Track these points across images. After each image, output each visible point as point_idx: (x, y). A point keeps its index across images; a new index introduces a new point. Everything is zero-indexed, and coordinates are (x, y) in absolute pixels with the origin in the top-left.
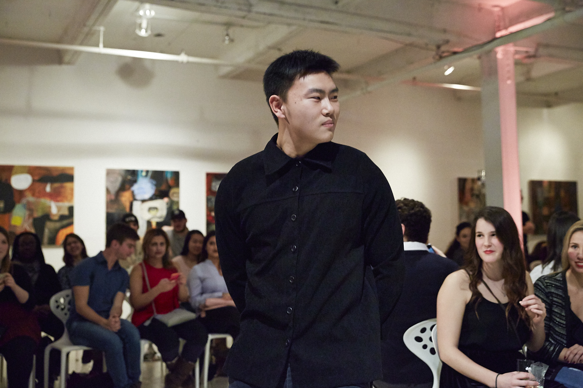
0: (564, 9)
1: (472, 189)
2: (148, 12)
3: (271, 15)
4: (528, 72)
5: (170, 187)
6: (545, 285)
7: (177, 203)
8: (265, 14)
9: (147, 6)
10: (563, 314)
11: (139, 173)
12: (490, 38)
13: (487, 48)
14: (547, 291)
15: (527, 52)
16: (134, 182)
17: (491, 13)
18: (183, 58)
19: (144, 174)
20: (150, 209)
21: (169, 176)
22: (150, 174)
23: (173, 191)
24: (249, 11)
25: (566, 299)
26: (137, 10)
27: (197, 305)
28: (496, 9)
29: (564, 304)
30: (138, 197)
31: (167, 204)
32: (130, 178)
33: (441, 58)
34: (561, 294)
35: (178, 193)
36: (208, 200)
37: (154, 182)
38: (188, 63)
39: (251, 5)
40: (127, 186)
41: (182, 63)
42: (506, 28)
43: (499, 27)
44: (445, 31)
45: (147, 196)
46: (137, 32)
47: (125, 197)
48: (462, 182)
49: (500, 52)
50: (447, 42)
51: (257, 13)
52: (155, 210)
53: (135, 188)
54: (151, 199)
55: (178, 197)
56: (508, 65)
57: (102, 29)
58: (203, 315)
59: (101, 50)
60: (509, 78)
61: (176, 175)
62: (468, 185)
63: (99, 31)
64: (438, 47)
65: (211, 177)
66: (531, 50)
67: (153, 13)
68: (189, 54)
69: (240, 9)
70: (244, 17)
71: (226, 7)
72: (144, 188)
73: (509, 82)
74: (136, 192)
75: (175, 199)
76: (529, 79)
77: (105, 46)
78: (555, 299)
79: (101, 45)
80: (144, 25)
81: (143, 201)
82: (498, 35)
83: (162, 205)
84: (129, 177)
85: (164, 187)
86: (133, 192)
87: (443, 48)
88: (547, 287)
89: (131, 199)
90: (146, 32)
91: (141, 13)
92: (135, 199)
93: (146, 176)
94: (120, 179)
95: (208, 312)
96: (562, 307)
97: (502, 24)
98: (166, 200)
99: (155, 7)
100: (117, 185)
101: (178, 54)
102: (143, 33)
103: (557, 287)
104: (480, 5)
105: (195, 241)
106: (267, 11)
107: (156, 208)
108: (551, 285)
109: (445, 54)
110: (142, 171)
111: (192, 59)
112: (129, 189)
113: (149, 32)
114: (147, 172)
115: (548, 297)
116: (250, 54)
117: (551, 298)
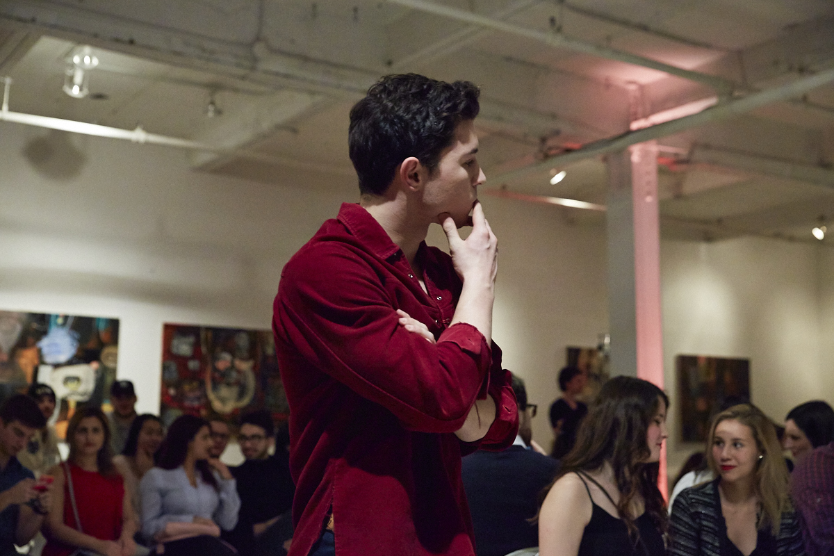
0: (731, 94)
1: (588, 366)
2: (87, 59)
3: (286, 76)
4: (678, 185)
5: (102, 345)
6: (689, 502)
7: (114, 371)
8: (277, 74)
9: (87, 49)
10: (717, 544)
11: (52, 319)
12: (622, 131)
13: (618, 145)
14: (692, 511)
15: (676, 155)
16: (43, 333)
17: (624, 92)
18: (138, 135)
19: (60, 321)
20: (68, 380)
21: (102, 326)
22: (70, 322)
23: (107, 351)
24: (253, 69)
25: (720, 522)
26: (69, 54)
27: (152, 532)
28: (632, 87)
29: (717, 529)
30: (49, 359)
31: (97, 372)
32: (38, 325)
33: (547, 157)
34: (712, 514)
35: (115, 356)
36: (165, 368)
37: (76, 335)
38: (147, 144)
39: (255, 59)
40: (31, 340)
41: (137, 143)
42: (646, 116)
43: (635, 114)
44: (554, 116)
45: (63, 358)
46: (66, 89)
47: (26, 359)
48: (573, 353)
49: (637, 153)
50: (557, 133)
51: (266, 72)
52: (76, 382)
53: (44, 343)
54: (70, 363)
55: (115, 361)
56: (648, 173)
57: (8, 81)
58: (161, 549)
59: (7, 115)
60: (649, 193)
61: (114, 325)
62: (583, 360)
63: (4, 85)
64: (543, 140)
65: (171, 332)
66: (683, 152)
67: (95, 62)
68: (148, 130)
69: (238, 65)
70: (243, 78)
71: (217, 61)
72: (59, 345)
73: (649, 199)
74: (45, 350)
75: (110, 364)
76: (679, 196)
77: (12, 109)
78: (705, 523)
79: (5, 107)
80: (78, 78)
81: (57, 366)
82: (635, 126)
83: (86, 373)
84: (35, 326)
85: (92, 345)
86: (39, 351)
87: (550, 143)
88: (692, 505)
89: (36, 362)
90: (81, 90)
91: (76, 59)
92: (43, 363)
93: (64, 325)
94: (19, 328)
95: (169, 546)
96: (715, 533)
97: (640, 110)
98: (95, 365)
99: (99, 52)
100: (14, 336)
101: (131, 128)
102: (75, 92)
103: (706, 505)
104: (607, 79)
105: (150, 432)
106: (282, 70)
107: (77, 379)
108: (698, 501)
109: (553, 152)
110: (57, 316)
111: (153, 138)
112: (34, 345)
113: (86, 91)
114: (66, 318)
115: (693, 520)
116: (245, 136)
117: (698, 520)
